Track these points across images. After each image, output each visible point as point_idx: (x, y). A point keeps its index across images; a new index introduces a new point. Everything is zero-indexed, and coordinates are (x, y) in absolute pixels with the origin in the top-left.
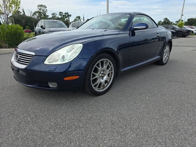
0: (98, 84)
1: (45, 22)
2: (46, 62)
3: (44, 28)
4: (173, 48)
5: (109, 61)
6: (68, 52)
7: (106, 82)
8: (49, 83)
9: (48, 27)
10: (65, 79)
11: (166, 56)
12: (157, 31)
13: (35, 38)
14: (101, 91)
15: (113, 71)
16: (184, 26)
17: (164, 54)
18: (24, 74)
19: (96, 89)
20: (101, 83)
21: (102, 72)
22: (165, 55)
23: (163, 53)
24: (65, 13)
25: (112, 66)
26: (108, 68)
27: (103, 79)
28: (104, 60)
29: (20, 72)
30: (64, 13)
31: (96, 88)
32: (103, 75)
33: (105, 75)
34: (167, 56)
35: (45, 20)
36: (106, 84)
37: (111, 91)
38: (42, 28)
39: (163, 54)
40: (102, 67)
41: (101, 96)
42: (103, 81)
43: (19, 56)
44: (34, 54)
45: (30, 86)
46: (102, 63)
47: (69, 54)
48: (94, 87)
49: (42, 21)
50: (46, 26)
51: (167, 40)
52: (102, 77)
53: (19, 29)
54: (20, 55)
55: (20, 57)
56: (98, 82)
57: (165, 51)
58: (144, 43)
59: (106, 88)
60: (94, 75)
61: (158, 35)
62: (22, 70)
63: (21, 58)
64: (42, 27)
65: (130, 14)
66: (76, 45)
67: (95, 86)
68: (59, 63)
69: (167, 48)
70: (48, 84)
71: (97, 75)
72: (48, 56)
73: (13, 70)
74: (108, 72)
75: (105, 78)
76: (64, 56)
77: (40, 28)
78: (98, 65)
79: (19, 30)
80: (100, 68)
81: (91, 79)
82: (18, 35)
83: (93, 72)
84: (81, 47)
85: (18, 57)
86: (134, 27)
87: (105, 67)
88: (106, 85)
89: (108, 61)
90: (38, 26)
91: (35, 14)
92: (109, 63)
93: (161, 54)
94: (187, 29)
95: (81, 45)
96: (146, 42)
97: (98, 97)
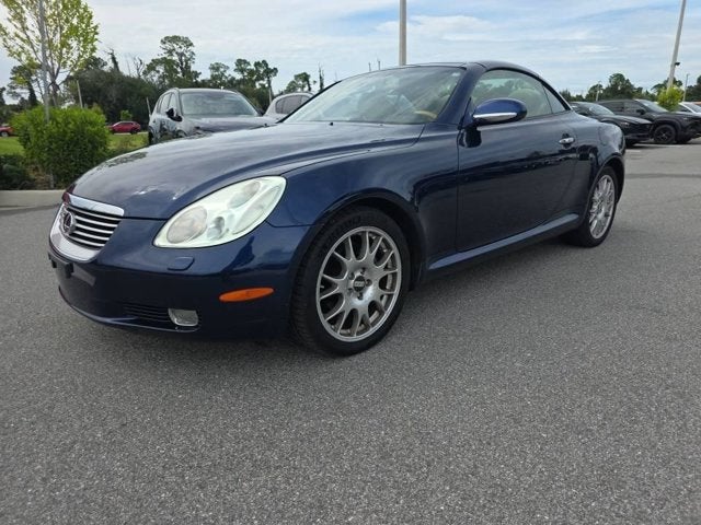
0: (342, 313)
1: (183, 98)
2: (161, 241)
3: (179, 119)
4: (627, 182)
5: (384, 235)
6: (237, 203)
7: (373, 306)
8: (170, 311)
9: (192, 115)
10: (224, 297)
11: (601, 216)
12: (564, 127)
13: (143, 155)
14: (355, 338)
15: (398, 270)
16: (683, 104)
17: (595, 207)
18: (90, 280)
19: (338, 334)
20: (353, 312)
21: (358, 274)
22: (599, 211)
23: (591, 204)
24: (257, 64)
25: (395, 250)
26: (379, 257)
27: (360, 298)
28: (364, 232)
29: (78, 272)
30: (252, 64)
31: (335, 330)
32: (360, 284)
33: (369, 282)
34: (606, 215)
35: (181, 90)
36: (376, 314)
37: (394, 340)
38: (173, 119)
39: (591, 208)
40: (358, 255)
41: (355, 359)
42: (360, 304)
43: (73, 218)
44: (120, 212)
45: (108, 320)
46: (358, 242)
47: (239, 213)
48: (328, 327)
49: (172, 93)
50: (185, 112)
51: (604, 156)
52: (360, 291)
53: (91, 123)
54: (77, 217)
55: (78, 221)
56: (344, 307)
57: (596, 197)
58: (530, 168)
59: (372, 331)
60: (327, 285)
61: (567, 140)
62: (82, 265)
63: (79, 225)
64: (170, 113)
65: (465, 69)
66: (262, 182)
67: (332, 322)
68: (203, 241)
69: (606, 186)
70: (168, 315)
71: (340, 284)
72: (166, 220)
73: (54, 265)
74: (379, 272)
75: (370, 293)
76: (220, 219)
77: (166, 118)
78: (342, 249)
79: (90, 128)
80: (350, 261)
81: (319, 299)
82: (89, 141)
83: (324, 273)
84: (279, 187)
85: (72, 223)
86: (476, 116)
87: (369, 255)
88: (371, 319)
89: (378, 236)
90: (158, 112)
91: (151, 67)
92: (384, 240)
93: (583, 205)
94: (694, 113)
95: (282, 181)
96: (534, 162)
97: (346, 362)
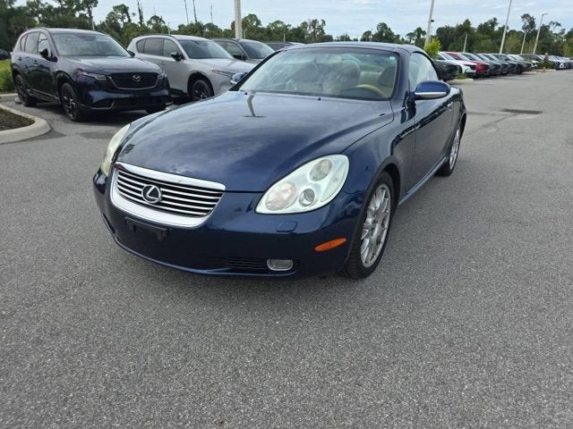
1: (55, 39)
2: (261, 208)
3: (54, 60)
5: (386, 188)
8: (268, 261)
9: (68, 56)
10: (318, 248)
14: (369, 264)
15: (389, 210)
16: (440, 53)
19: (364, 263)
25: (389, 198)
27: (372, 235)
35: (50, 30)
38: (48, 59)
39: (451, 149)
44: (222, 187)
45: (205, 272)
48: (362, 260)
49: (40, 33)
50: (60, 52)
54: (162, 189)
55: (164, 193)
59: (375, 257)
63: (164, 196)
64: (44, 54)
65: (397, 54)
70: (266, 264)
72: (263, 193)
75: (377, 231)
77: (39, 57)
85: (160, 195)
86: (416, 94)
90: (23, 49)
94: (447, 61)
95: (345, 158)
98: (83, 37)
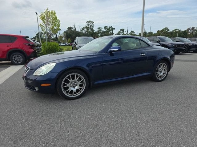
1: (78, 39)
2: (34, 74)
5: (80, 75)
7: (78, 91)
8: (35, 87)
10: (42, 85)
14: (73, 96)
15: (85, 83)
19: (68, 95)
20: (72, 91)
21: (73, 83)
24: (110, 27)
25: (84, 79)
32: (74, 85)
33: (77, 85)
34: (164, 74)
44: (30, 68)
48: (65, 93)
50: (78, 42)
56: (69, 89)
59: (78, 95)
60: (65, 85)
65: (113, 38)
68: (40, 74)
71: (68, 85)
72: (36, 70)
74: (79, 83)
78: (68, 78)
80: (71, 80)
81: (62, 87)
83: (64, 82)
86: (111, 50)
87: (76, 79)
95: (55, 64)
98: (85, 38)
